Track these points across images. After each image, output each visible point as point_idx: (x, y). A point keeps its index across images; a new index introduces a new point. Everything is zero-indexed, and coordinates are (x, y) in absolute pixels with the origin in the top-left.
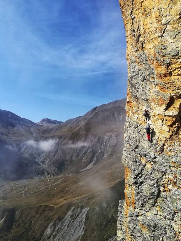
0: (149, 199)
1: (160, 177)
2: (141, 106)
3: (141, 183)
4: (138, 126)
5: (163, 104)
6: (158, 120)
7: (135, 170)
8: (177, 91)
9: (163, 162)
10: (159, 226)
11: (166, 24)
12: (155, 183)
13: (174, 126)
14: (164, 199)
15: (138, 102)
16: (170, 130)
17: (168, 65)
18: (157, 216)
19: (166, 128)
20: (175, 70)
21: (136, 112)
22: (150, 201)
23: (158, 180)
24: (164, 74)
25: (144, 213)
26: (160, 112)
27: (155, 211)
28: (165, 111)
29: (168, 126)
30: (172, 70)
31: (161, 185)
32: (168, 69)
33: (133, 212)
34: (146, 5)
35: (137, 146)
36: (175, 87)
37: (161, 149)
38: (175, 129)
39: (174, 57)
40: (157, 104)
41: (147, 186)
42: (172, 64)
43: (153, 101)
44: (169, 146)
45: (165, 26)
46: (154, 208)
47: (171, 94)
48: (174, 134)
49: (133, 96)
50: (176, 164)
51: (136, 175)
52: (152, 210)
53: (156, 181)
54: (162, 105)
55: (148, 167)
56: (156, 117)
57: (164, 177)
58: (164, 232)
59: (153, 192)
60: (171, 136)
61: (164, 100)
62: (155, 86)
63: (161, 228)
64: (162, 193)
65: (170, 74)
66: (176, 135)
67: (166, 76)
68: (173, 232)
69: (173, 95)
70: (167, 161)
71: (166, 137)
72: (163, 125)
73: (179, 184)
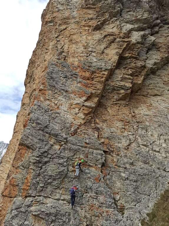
0: (54, 180)
1: (72, 156)
2: (57, 95)
3: (46, 163)
4: (49, 111)
5: (84, 96)
6: (74, 108)
7: (41, 148)
8: (97, 91)
9: (76, 142)
10: (62, 212)
11: (91, 52)
12: (65, 162)
13: (89, 116)
14: (72, 179)
15: (54, 91)
16: (85, 117)
17: (93, 72)
18: (59, 201)
19: (82, 115)
20: (97, 77)
21: (48, 99)
22: (55, 183)
23: (68, 158)
24: (87, 77)
25: (41, 199)
26: (79, 102)
27: (58, 195)
28: (84, 102)
29: (85, 113)
30: (95, 77)
31: (70, 165)
32: (92, 75)
33: (23, 202)
34: (74, 37)
35: (47, 126)
36: (96, 88)
37: (75, 131)
38: (89, 118)
39: (98, 69)
40: (77, 95)
41: (53, 166)
42: (96, 73)
43: (73, 92)
44: (84, 130)
45: (91, 53)
46: (58, 191)
47: (92, 91)
48: (88, 122)
49: (51, 85)
50: (89, 146)
51: (41, 153)
52: (54, 194)
53: (66, 160)
54: (82, 97)
55: (55, 148)
56: (73, 106)
57: (75, 156)
58: (67, 220)
59: (62, 170)
60: (85, 123)
61: (86, 93)
62: (78, 83)
63: (64, 216)
64: (70, 174)
65: (93, 79)
66: (89, 123)
67: (88, 79)
68: (77, 219)
69: (93, 92)
70: (80, 142)
71: (81, 123)
72: (79, 113)
73: (90, 162)
